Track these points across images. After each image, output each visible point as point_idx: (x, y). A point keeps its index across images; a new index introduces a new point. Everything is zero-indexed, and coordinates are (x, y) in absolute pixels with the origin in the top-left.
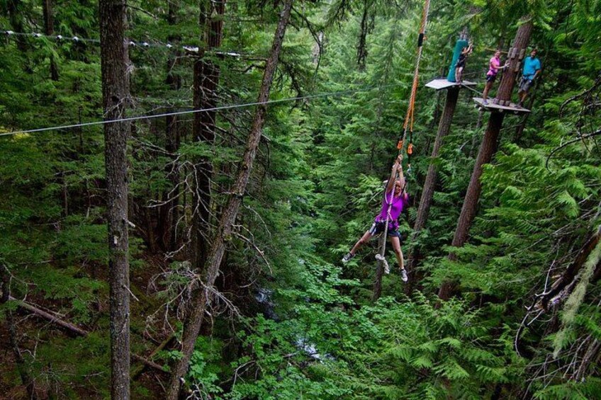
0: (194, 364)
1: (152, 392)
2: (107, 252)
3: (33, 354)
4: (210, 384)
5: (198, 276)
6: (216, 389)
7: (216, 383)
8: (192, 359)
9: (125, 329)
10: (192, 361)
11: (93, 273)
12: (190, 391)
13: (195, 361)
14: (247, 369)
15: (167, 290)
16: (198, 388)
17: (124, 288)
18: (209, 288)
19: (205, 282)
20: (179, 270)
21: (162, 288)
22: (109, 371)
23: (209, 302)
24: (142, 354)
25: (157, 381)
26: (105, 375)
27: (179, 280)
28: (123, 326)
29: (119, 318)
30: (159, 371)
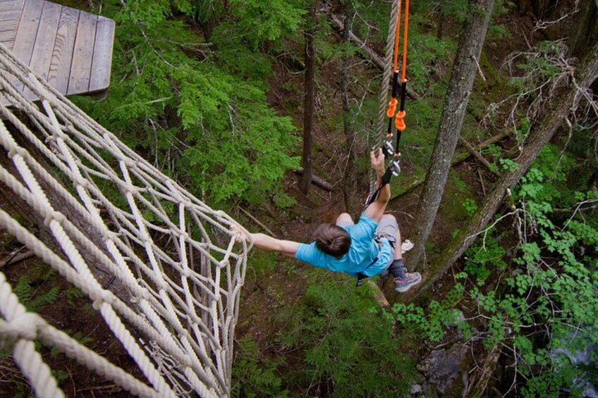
0: (528, 182)
1: (470, 187)
2: (465, 8)
3: (359, 104)
4: (540, 213)
5: (572, 69)
6: (546, 222)
7: (549, 215)
8: (528, 176)
9: (461, 110)
10: (527, 178)
11: (441, 24)
12: (514, 207)
13: (531, 179)
14: (594, 207)
15: (524, 78)
16: (523, 207)
17: (472, 60)
18: (581, 90)
19: (579, 80)
20: (548, 54)
21: (520, 73)
22: (430, 149)
23: (574, 109)
24: (471, 141)
25: (479, 177)
26: (425, 152)
27: (544, 68)
28: (458, 105)
29: (457, 95)
30: (483, 166)
